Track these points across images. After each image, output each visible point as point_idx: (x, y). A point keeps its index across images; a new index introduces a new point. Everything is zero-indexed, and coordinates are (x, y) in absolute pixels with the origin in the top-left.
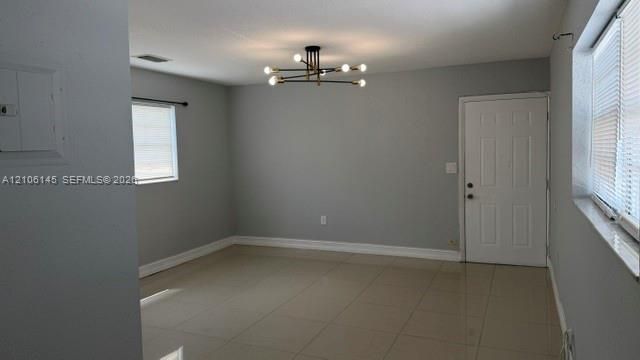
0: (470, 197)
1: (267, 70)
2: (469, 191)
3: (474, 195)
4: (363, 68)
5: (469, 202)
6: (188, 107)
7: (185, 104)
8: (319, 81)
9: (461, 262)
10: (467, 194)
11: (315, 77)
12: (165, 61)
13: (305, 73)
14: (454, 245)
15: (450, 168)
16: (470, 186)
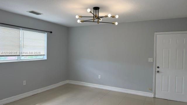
0: (158, 72)
1: (77, 17)
2: (157, 69)
3: (160, 71)
4: (117, 17)
5: (157, 74)
6: (52, 33)
7: (51, 32)
8: (98, 22)
9: (153, 98)
10: (157, 71)
11: (96, 20)
12: (41, 14)
13: (92, 18)
14: (151, 90)
15: (150, 60)
16: (158, 67)
